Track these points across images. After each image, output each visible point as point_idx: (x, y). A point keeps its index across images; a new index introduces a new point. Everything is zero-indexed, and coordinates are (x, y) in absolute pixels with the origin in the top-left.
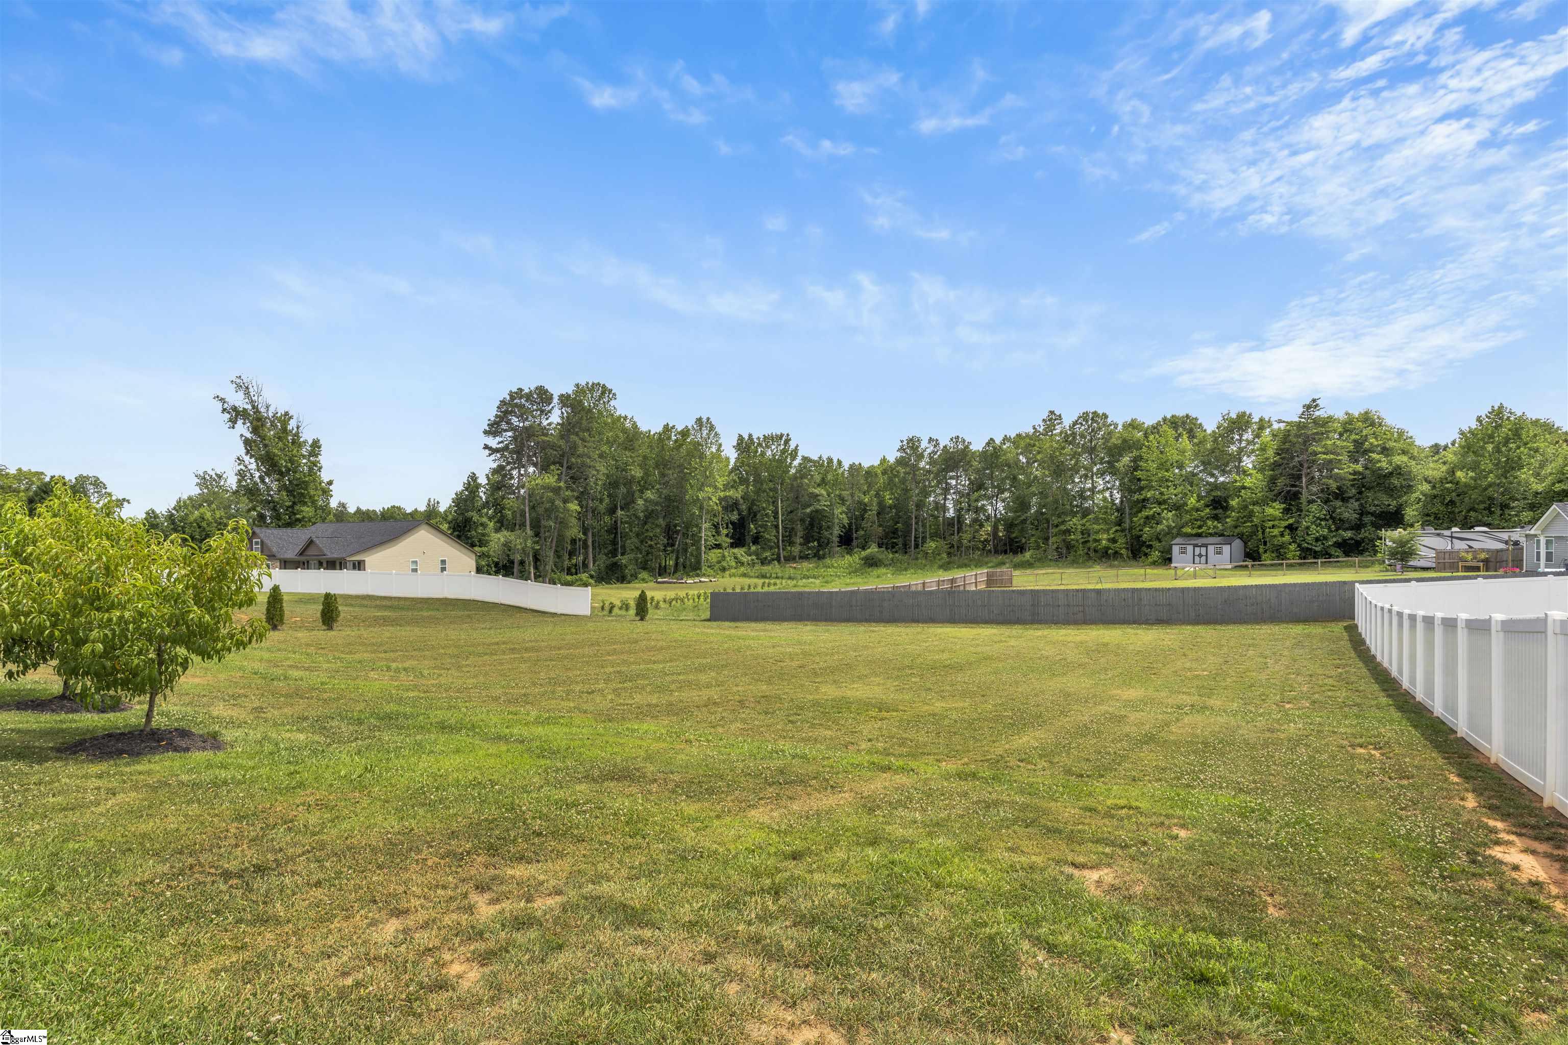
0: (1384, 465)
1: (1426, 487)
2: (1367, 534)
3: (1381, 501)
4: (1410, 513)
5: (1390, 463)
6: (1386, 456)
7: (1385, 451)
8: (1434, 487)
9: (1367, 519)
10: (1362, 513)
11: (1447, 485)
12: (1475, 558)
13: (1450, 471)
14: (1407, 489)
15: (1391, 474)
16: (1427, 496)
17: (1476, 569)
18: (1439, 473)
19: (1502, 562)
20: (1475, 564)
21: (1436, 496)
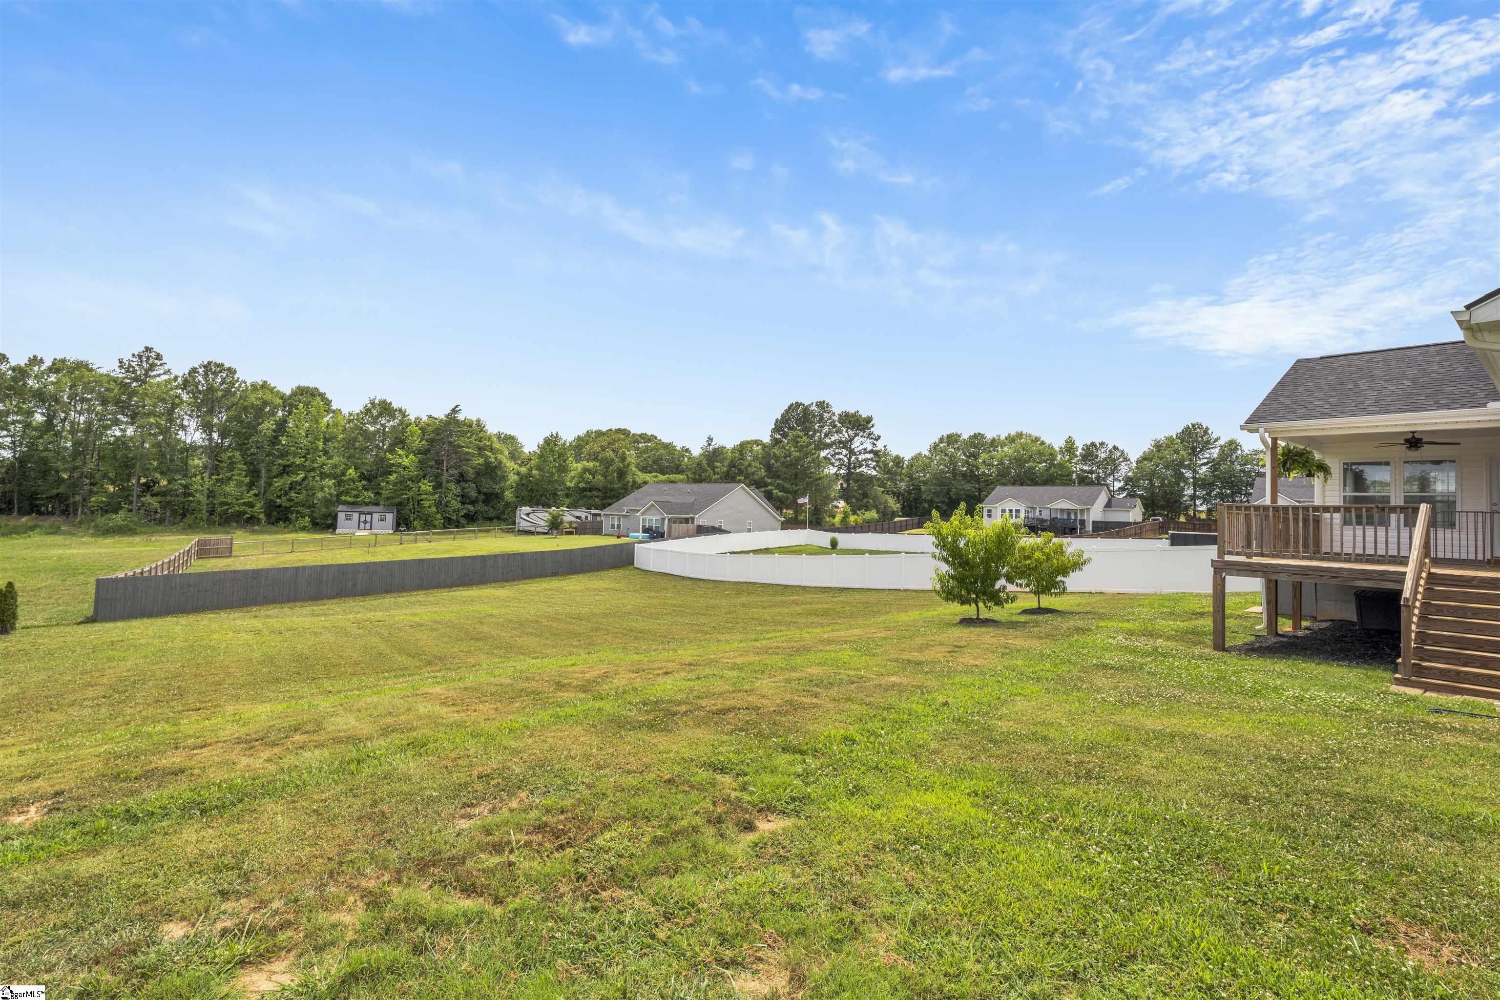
0: (492, 460)
1: (516, 478)
2: (480, 508)
3: (487, 485)
4: (509, 495)
5: (496, 458)
6: (493, 454)
7: (491, 449)
8: (521, 479)
9: (481, 497)
10: (479, 492)
11: (531, 478)
12: (571, 527)
13: (530, 470)
14: (504, 478)
15: (496, 467)
16: (518, 485)
17: (571, 533)
18: (523, 470)
19: (585, 529)
20: (570, 530)
21: (523, 485)
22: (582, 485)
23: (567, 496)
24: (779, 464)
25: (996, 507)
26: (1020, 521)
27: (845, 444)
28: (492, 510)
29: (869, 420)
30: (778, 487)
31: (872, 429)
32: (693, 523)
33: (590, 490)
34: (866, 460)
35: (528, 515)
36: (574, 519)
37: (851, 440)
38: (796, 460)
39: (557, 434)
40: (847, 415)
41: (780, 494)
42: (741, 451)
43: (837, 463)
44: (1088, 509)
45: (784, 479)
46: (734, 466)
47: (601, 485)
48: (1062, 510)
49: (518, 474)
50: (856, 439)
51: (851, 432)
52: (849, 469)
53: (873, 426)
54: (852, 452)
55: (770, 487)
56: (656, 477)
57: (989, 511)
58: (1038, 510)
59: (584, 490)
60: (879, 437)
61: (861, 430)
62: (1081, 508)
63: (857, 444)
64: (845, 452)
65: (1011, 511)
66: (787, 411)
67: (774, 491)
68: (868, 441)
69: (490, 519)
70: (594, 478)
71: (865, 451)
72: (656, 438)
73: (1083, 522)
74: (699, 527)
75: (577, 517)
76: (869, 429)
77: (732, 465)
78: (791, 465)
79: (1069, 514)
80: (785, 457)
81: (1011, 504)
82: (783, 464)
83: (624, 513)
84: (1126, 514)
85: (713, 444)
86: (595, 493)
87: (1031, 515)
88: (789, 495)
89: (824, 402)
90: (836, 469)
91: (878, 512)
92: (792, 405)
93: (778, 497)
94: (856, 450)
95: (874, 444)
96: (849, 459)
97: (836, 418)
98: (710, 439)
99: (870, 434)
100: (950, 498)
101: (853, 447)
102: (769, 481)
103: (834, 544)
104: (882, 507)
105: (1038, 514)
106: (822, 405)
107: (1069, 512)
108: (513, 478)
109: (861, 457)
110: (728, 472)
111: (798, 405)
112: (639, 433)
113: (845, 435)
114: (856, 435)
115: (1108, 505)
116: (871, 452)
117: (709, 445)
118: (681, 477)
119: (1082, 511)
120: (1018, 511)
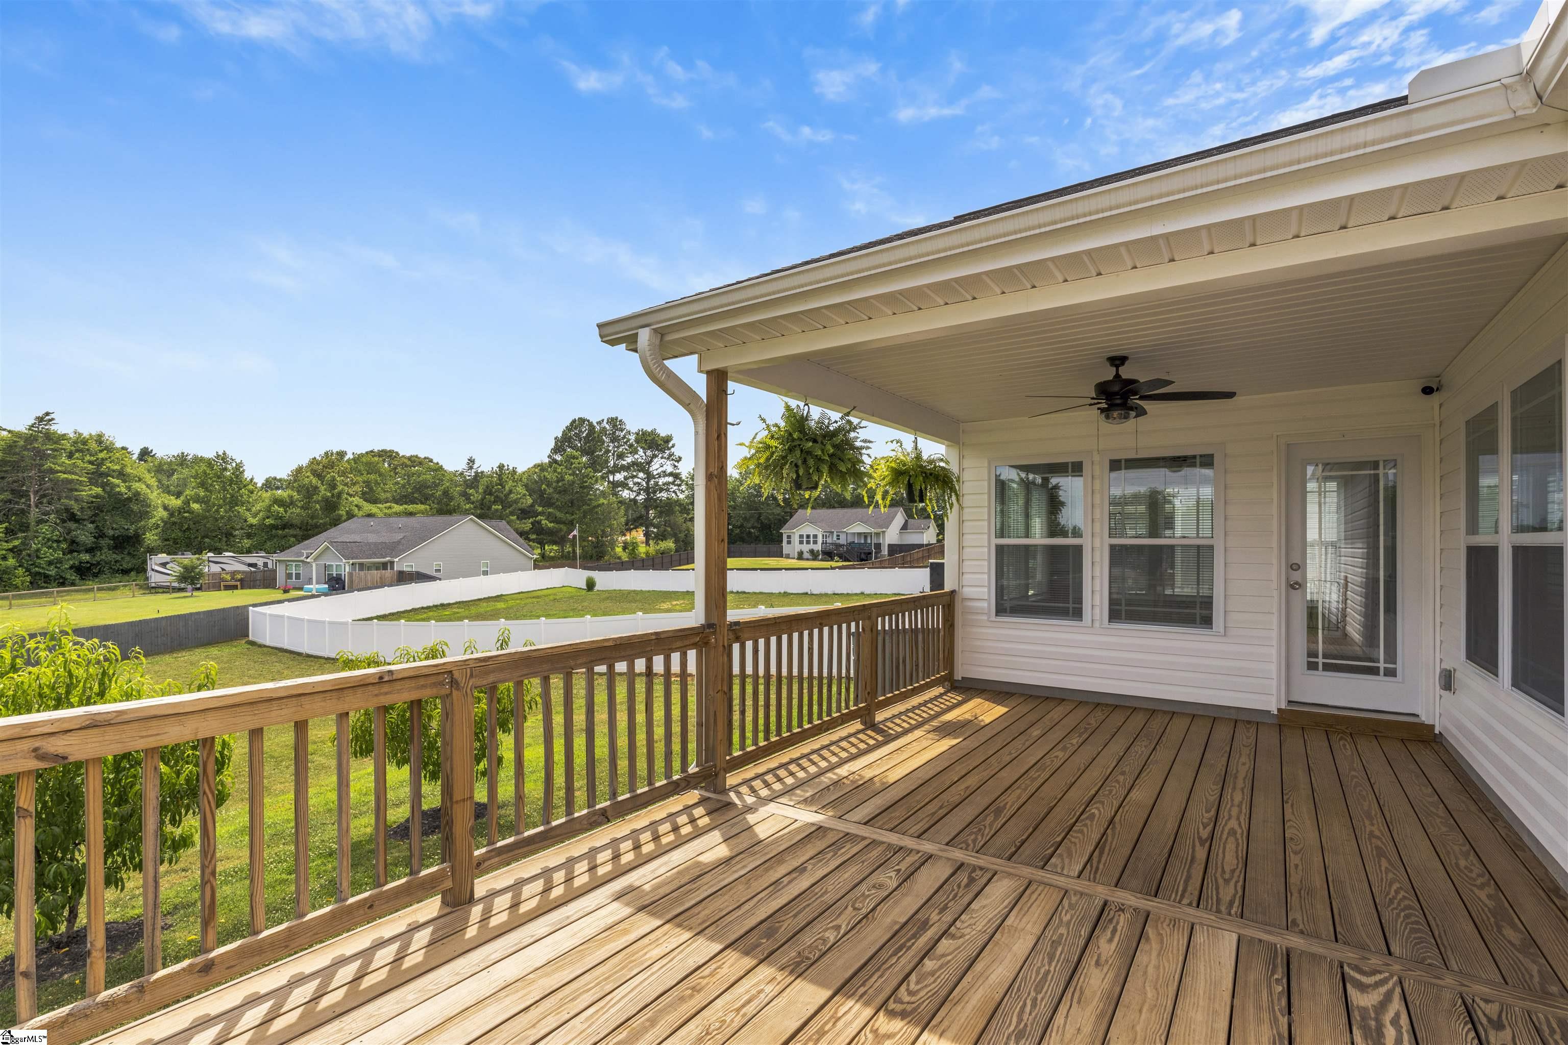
0: (123, 490)
1: (165, 514)
2: (103, 557)
3: (116, 525)
4: (151, 538)
5: (129, 488)
6: (124, 481)
7: (122, 475)
8: (172, 515)
9: (104, 542)
10: (100, 535)
11: (186, 515)
12: (233, 578)
13: (187, 503)
14: (145, 514)
15: (129, 499)
16: (165, 523)
17: (235, 587)
18: (175, 502)
19: (255, 581)
20: (233, 583)
21: (174, 523)
22: (268, 522)
23: (249, 536)
24: (551, 490)
25: (794, 533)
26: (818, 547)
27: (643, 467)
28: (127, 558)
29: (668, 440)
30: (550, 517)
31: (673, 450)
32: (392, 568)
33: (284, 527)
34: (668, 484)
35: (164, 565)
36: (246, 568)
37: (649, 463)
38: (570, 485)
39: (224, 454)
40: (645, 433)
41: (551, 525)
42: (500, 476)
43: (635, 488)
44: (884, 532)
45: (559, 508)
46: (490, 494)
47: (297, 521)
48: (859, 534)
49: (165, 508)
50: (655, 460)
51: (649, 453)
52: (648, 494)
53: (673, 446)
54: (650, 476)
55: (539, 518)
56: (390, 508)
57: (789, 537)
58: (835, 534)
59: (273, 527)
60: (680, 458)
61: (661, 450)
62: (876, 531)
63: (655, 467)
64: (641, 475)
65: (808, 536)
66: (569, 429)
67: (543, 522)
68: (668, 463)
69: (125, 572)
70: (286, 512)
71: (665, 474)
72: (431, 461)
73: (878, 546)
74: (401, 573)
75: (250, 565)
76: (669, 449)
77: (488, 491)
78: (563, 491)
79: (866, 537)
80: (558, 482)
81: (808, 529)
82: (555, 489)
83: (302, 558)
84: (920, 535)
85: (475, 466)
86: (292, 532)
87: (829, 540)
88: (562, 526)
89: (617, 418)
90: (635, 494)
91: (676, 542)
92: (574, 421)
93: (549, 529)
94: (655, 473)
95: (675, 466)
96: (647, 483)
97: (632, 438)
98: (471, 461)
99: (671, 455)
100: (762, 523)
101: (651, 469)
102: (540, 509)
103: (591, 585)
104: (682, 535)
105: (835, 538)
106: (613, 421)
107: (865, 535)
108: (161, 513)
109: (661, 481)
110: (482, 500)
111: (582, 421)
112: (408, 455)
113: (641, 455)
114: (655, 456)
115: (905, 527)
116: (671, 474)
117: (471, 468)
118: (421, 507)
119: (877, 534)
120: (815, 536)
